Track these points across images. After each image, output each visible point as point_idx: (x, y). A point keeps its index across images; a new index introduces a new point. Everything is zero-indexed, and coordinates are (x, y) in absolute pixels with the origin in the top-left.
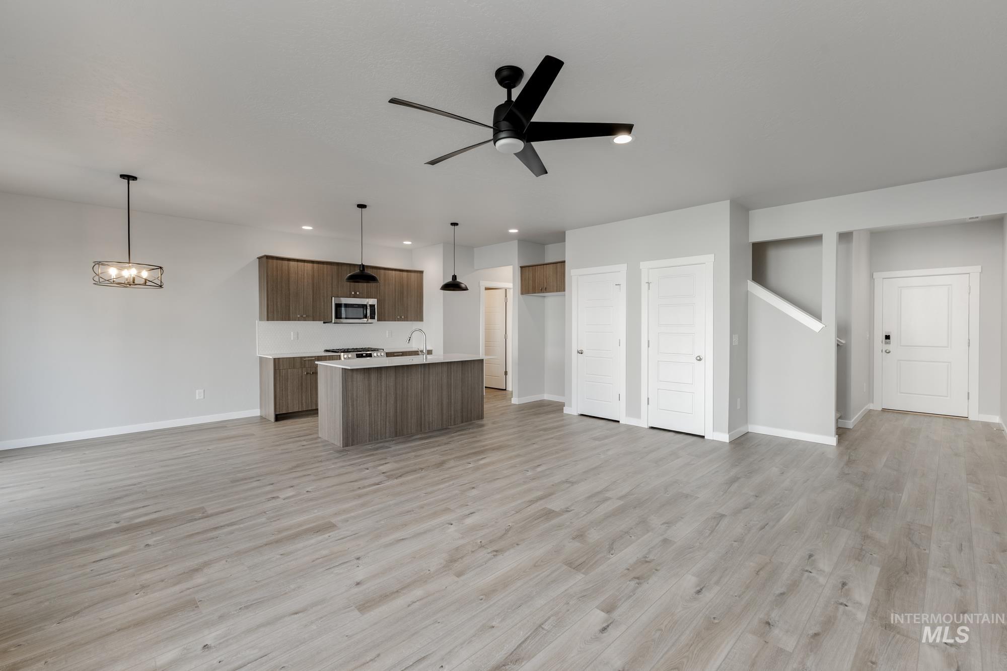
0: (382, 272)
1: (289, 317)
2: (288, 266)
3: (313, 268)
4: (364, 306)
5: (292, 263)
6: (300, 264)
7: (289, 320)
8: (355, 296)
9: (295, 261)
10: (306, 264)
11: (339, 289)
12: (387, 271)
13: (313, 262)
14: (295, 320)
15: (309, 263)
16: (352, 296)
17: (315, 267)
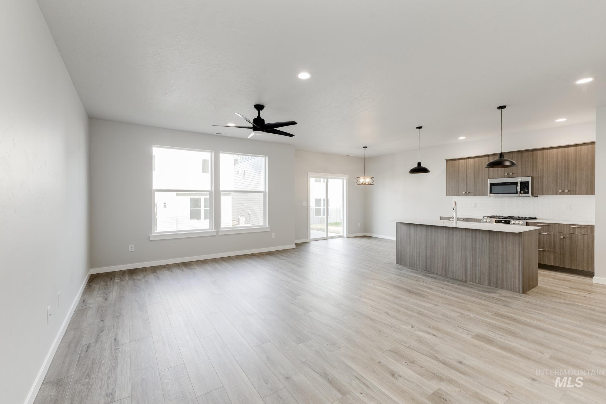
0: (540, 152)
1: (459, 194)
2: (459, 163)
3: (475, 161)
4: (516, 183)
5: (461, 161)
6: (466, 160)
7: (459, 195)
8: (509, 177)
9: (463, 159)
10: (470, 160)
11: (495, 173)
12: (545, 151)
13: (474, 157)
14: (462, 196)
15: (472, 158)
16: (506, 177)
17: (476, 161)
